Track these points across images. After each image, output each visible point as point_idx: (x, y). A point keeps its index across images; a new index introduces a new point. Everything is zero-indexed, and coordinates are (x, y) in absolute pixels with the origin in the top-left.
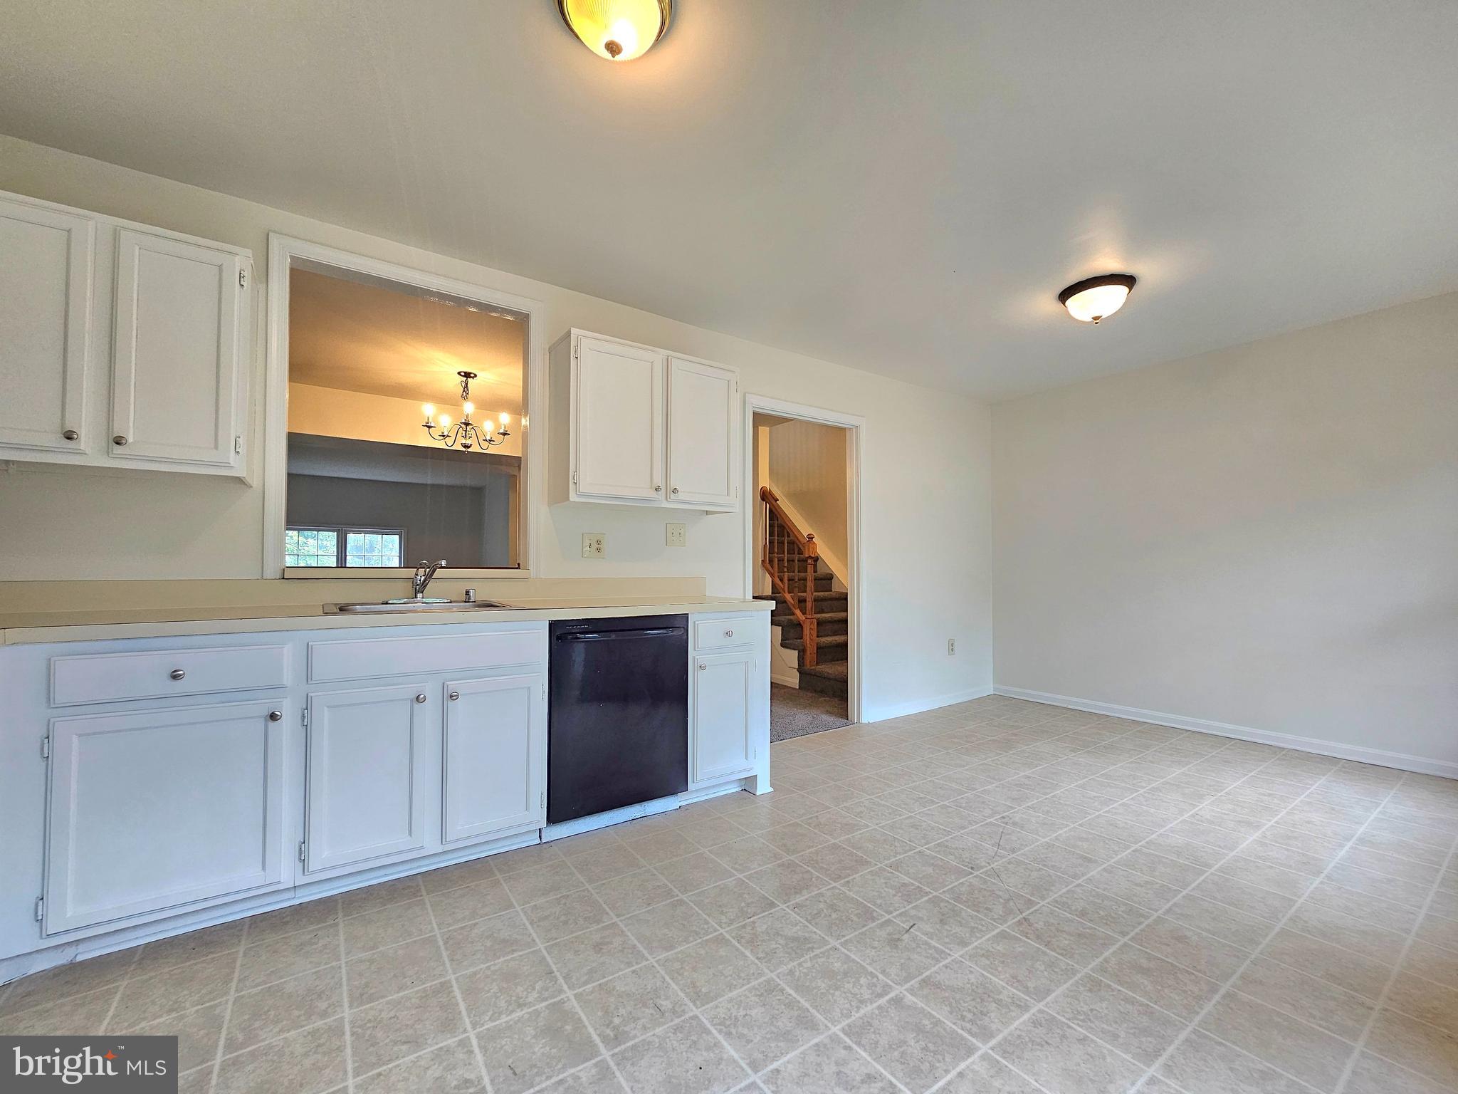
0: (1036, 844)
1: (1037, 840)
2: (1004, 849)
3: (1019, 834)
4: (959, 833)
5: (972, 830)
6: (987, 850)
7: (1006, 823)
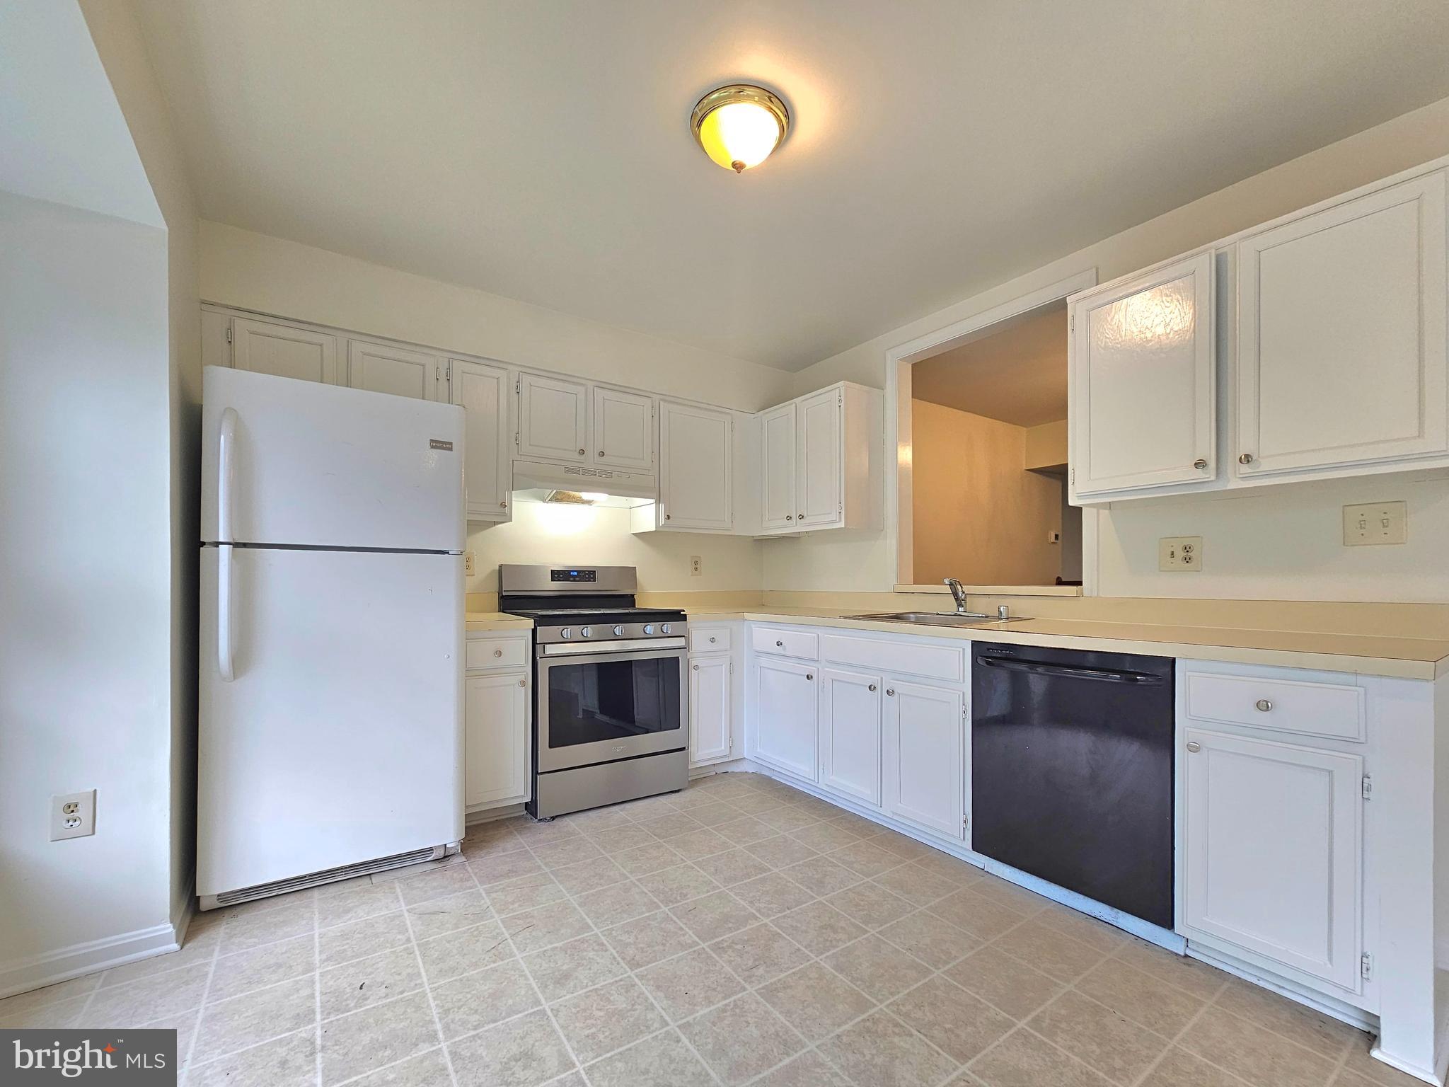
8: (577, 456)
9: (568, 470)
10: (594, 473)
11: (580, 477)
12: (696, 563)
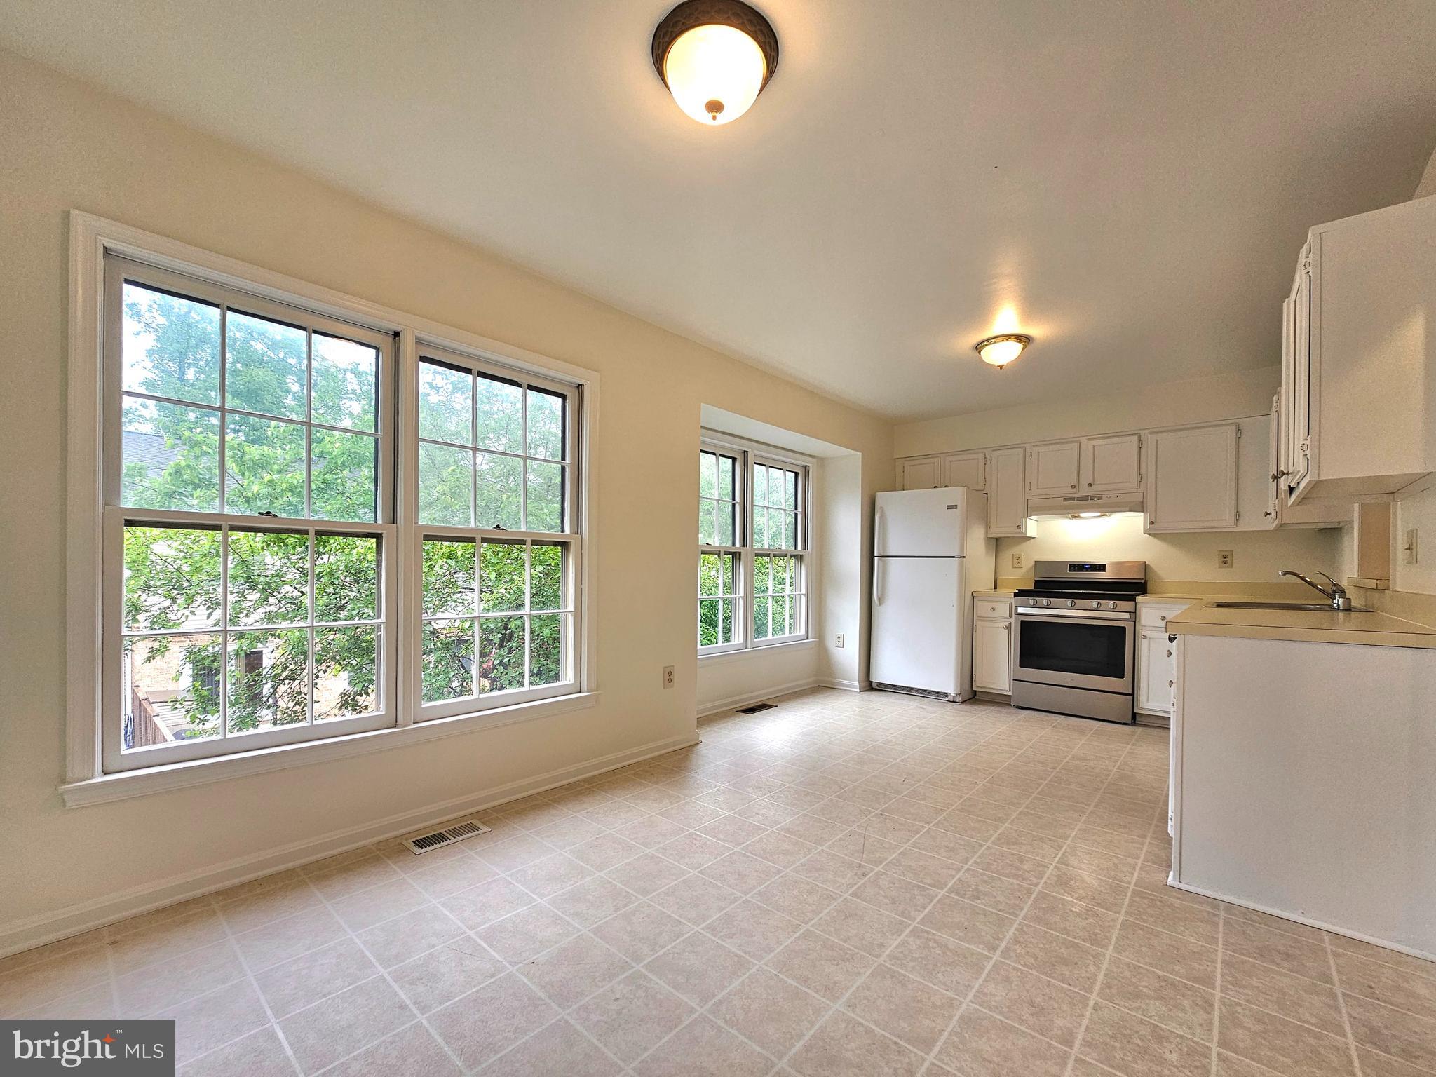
0: (830, 843)
1: (829, 847)
2: (859, 834)
3: (846, 852)
4: (905, 846)
5: (894, 853)
6: (874, 832)
7: (860, 866)
8: (1071, 490)
9: (1065, 500)
10: (1085, 498)
11: (1076, 502)
12: (1225, 557)
